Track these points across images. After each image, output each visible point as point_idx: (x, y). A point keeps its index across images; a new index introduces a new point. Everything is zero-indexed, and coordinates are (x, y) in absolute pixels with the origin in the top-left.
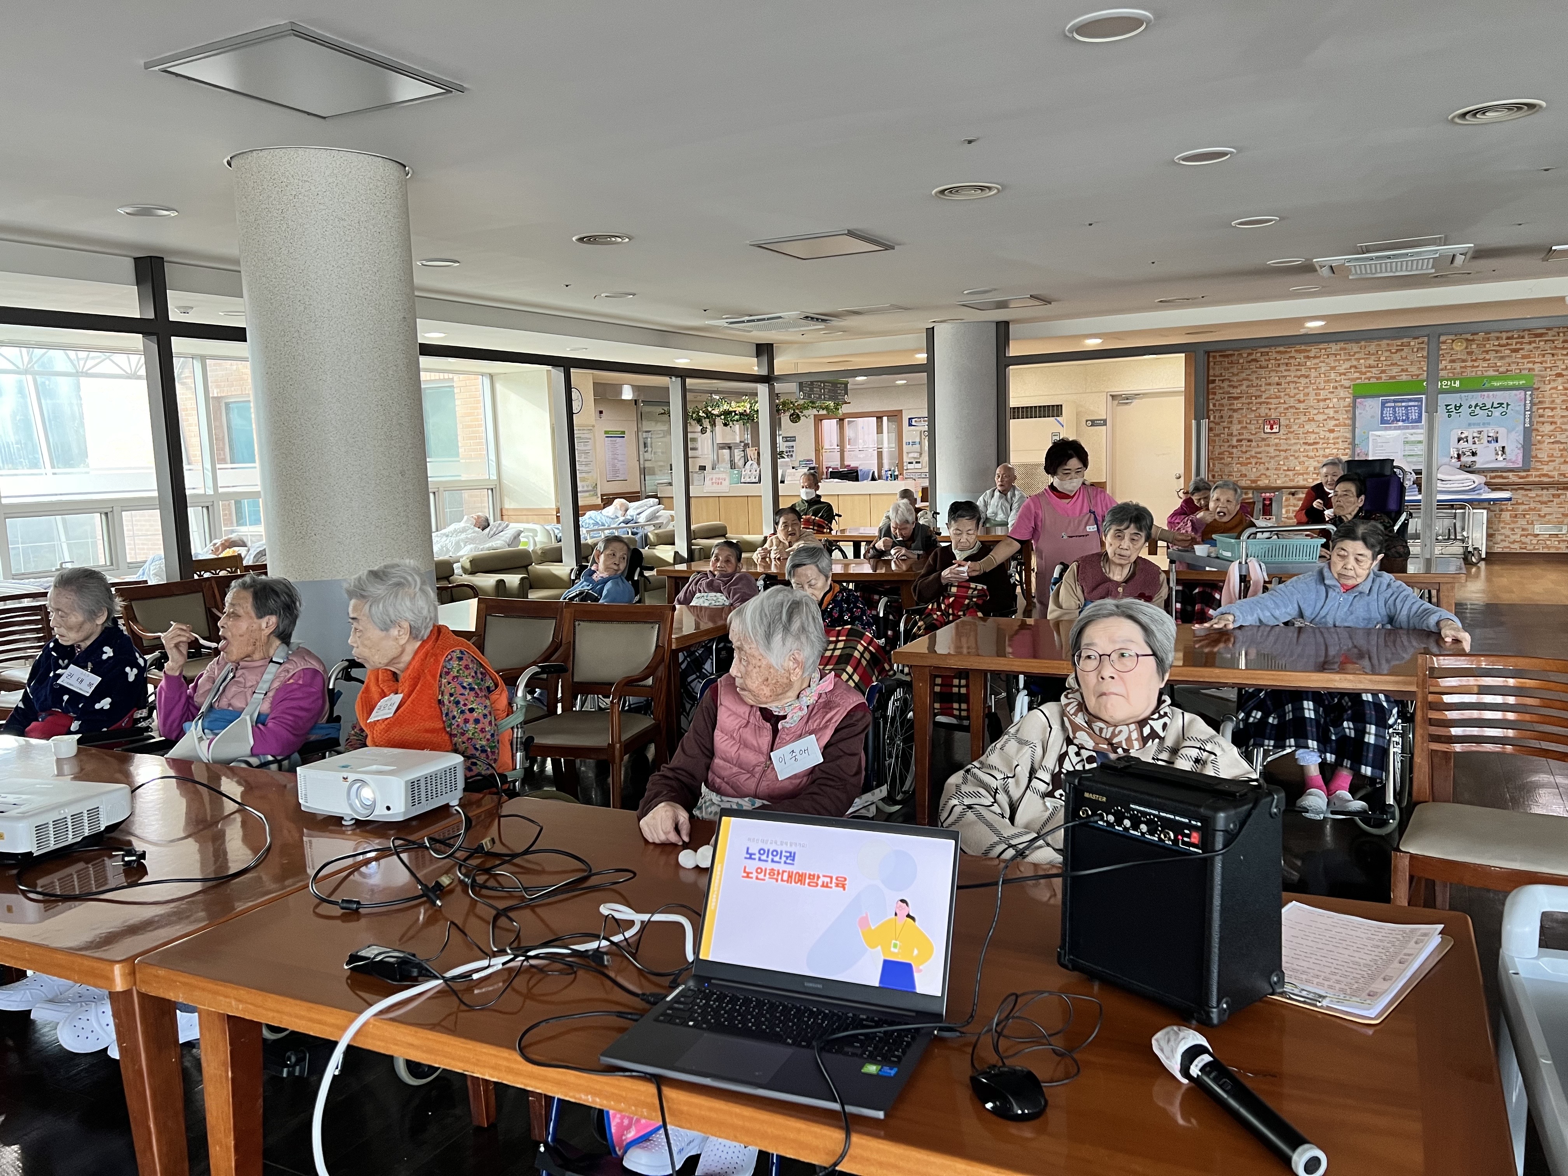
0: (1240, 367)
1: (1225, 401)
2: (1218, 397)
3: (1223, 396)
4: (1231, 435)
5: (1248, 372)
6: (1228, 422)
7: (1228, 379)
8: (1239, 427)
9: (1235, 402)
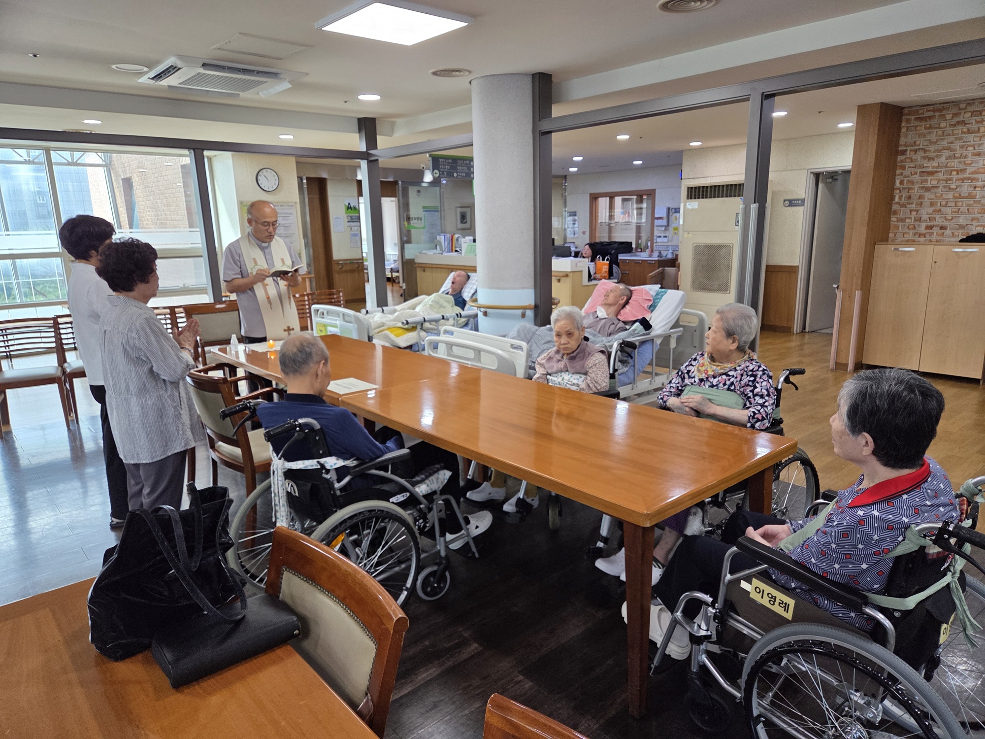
0: (940, 133)
1: (916, 178)
2: (907, 172)
3: (913, 170)
4: (920, 220)
5: (951, 138)
6: (917, 204)
7: (922, 149)
8: (931, 210)
9: (929, 178)
